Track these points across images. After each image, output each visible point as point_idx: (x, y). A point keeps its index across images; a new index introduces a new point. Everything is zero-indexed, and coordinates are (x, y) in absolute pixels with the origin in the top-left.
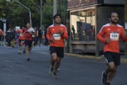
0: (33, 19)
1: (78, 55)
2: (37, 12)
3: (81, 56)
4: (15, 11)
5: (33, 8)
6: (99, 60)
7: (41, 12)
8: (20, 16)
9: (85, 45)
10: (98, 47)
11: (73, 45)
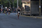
0: (11, 5)
1: (25, 16)
2: (12, 2)
3: (26, 16)
4: (5, 2)
5: (11, 1)
6: (31, 17)
7: (13, 2)
8: (7, 4)
9: (27, 13)
10: (31, 13)
11: (23, 13)
